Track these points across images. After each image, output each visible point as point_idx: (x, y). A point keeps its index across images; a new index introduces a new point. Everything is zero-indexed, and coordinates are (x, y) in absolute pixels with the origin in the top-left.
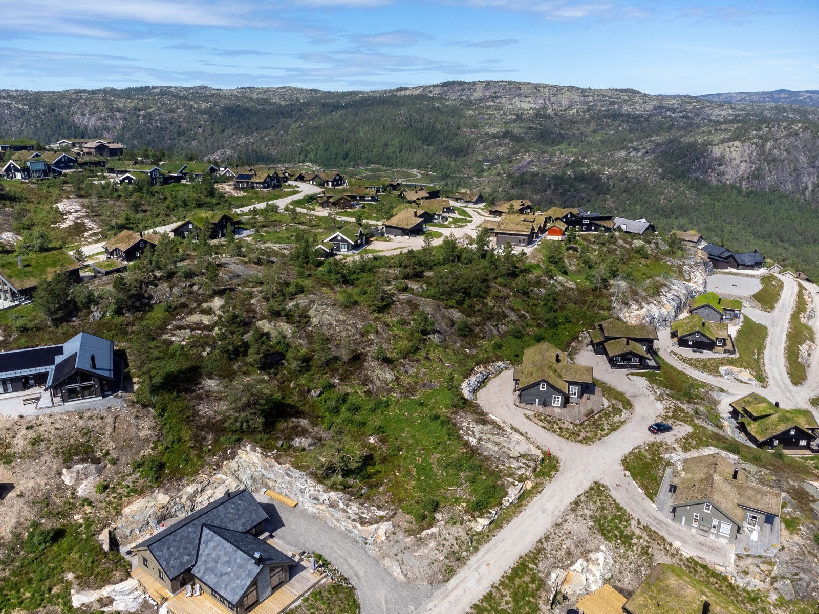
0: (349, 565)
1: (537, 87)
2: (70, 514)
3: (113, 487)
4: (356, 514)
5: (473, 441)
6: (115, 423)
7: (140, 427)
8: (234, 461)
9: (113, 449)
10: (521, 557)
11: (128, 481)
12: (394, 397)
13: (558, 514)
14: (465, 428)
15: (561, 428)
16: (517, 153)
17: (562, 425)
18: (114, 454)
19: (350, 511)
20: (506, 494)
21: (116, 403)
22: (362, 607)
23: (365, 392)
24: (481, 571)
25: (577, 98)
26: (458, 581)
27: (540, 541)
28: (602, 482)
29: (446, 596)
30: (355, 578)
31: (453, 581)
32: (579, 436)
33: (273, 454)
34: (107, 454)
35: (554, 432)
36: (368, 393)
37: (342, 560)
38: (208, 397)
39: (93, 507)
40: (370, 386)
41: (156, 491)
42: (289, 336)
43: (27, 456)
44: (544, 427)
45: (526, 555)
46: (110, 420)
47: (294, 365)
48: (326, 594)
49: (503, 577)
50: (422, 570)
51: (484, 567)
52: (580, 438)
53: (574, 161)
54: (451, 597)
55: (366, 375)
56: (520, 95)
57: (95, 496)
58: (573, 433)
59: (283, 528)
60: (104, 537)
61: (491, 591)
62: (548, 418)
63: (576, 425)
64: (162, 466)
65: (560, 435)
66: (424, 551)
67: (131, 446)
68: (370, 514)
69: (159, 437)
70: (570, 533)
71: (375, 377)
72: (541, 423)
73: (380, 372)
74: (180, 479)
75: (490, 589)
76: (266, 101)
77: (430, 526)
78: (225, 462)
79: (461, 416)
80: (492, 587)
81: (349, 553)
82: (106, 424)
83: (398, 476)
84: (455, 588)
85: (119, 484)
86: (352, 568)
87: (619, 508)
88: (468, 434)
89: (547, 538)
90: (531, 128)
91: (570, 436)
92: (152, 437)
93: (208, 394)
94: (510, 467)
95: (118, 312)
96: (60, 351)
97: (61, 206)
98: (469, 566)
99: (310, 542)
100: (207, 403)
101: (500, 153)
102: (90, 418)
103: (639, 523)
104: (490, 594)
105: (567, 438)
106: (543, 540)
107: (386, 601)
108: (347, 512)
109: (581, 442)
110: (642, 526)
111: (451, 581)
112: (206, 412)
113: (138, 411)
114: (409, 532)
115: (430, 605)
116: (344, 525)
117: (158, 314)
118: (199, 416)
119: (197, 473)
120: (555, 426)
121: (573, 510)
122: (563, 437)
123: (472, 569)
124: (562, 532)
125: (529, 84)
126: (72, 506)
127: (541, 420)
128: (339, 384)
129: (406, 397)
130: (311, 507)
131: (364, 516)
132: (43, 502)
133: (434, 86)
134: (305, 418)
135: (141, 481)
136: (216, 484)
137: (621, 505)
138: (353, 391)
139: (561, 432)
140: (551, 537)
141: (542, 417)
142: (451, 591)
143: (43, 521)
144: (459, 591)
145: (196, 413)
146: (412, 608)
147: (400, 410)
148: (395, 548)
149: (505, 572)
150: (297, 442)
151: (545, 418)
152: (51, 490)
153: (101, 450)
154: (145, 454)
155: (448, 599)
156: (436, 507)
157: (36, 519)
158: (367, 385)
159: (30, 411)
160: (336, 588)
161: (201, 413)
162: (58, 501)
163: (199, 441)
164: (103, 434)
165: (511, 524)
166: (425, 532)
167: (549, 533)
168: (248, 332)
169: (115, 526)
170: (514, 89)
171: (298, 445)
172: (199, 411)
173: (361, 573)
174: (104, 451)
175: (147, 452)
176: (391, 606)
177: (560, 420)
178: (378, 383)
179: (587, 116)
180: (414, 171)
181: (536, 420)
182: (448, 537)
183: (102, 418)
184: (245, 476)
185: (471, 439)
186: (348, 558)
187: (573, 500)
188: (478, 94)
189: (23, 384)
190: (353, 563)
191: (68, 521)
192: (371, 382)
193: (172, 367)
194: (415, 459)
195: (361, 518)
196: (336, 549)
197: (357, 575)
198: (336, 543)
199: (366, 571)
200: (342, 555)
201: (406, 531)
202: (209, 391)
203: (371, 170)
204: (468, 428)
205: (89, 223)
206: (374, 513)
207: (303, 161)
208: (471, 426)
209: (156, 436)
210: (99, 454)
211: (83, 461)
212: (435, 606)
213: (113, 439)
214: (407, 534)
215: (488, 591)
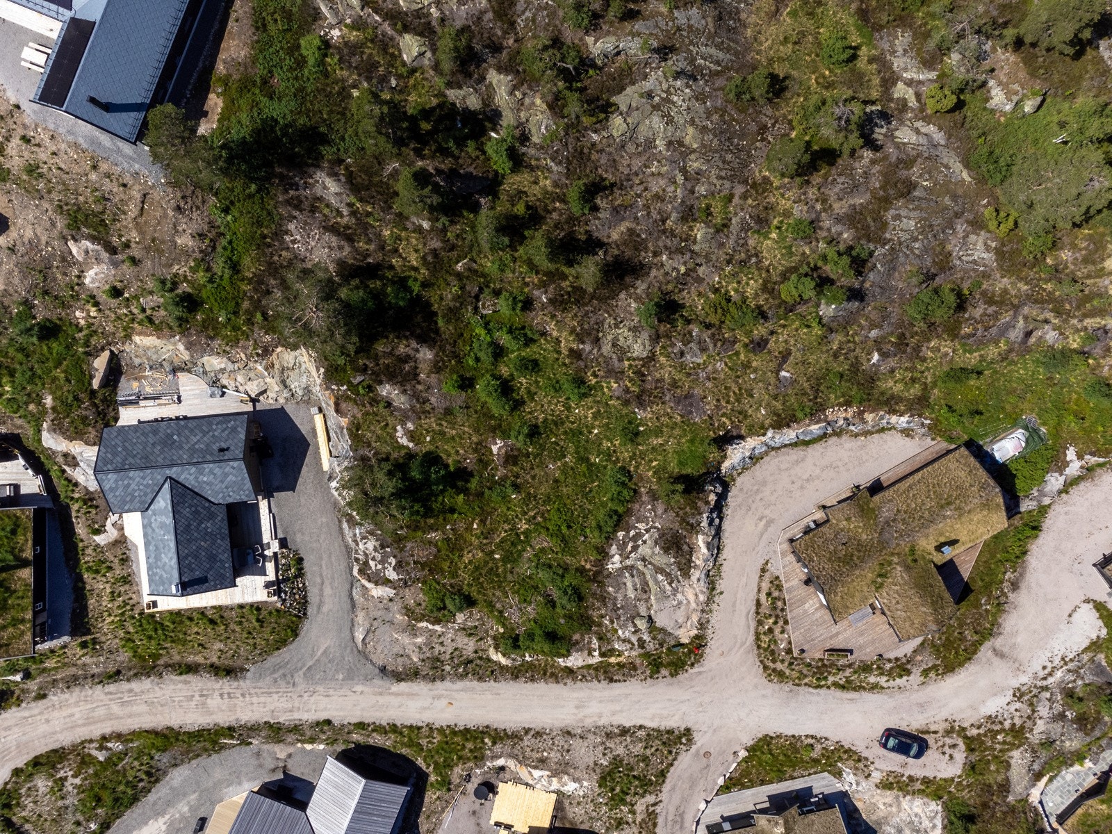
0: (321, 590)
2: (71, 306)
3: (128, 299)
4: (366, 554)
5: (615, 563)
6: (143, 202)
7: (180, 229)
8: (293, 354)
9: (136, 243)
10: (487, 727)
11: (148, 301)
12: (609, 388)
13: (588, 723)
14: (632, 533)
15: (771, 630)
17: (777, 630)
18: (136, 252)
19: (361, 546)
20: (568, 655)
21: (148, 169)
22: (298, 638)
23: (571, 350)
24: (436, 703)
26: (407, 690)
27: (527, 731)
28: (695, 735)
29: (381, 694)
30: (315, 609)
31: (403, 686)
32: (774, 661)
33: (339, 390)
34: (127, 245)
35: (760, 623)
36: (575, 354)
37: (319, 580)
38: (313, 209)
39: (100, 310)
40: (588, 347)
41: (177, 337)
42: (535, 139)
43: (24, 186)
44: (758, 604)
45: (496, 729)
46: (137, 195)
48: (264, 613)
49: (448, 726)
50: (386, 652)
51: (444, 702)
52: (772, 665)
54: (381, 700)
55: (600, 323)
57: (104, 297)
58: (773, 653)
59: (290, 493)
60: (100, 363)
61: (422, 727)
62: (779, 604)
63: (789, 651)
65: (757, 635)
66: (406, 639)
67: (161, 252)
68: (379, 567)
70: (568, 751)
71: (610, 338)
72: (763, 597)
73: (626, 333)
74: (212, 338)
75: (424, 725)
77: (437, 621)
78: (279, 349)
79: (654, 509)
80: (427, 725)
81: (333, 578)
82: (130, 198)
83: (472, 529)
84: (397, 694)
85: (136, 297)
86: (321, 595)
87: (663, 775)
88: (622, 547)
89: (538, 734)
91: (765, 650)
92: (194, 251)
93: (315, 205)
94: (616, 631)
98: (433, 687)
99: (303, 534)
100: (306, 223)
102: (108, 175)
103: (655, 804)
104: (419, 728)
105: (759, 647)
106: (532, 733)
107: (325, 652)
108: (357, 545)
109: (766, 668)
110: (651, 809)
111: (403, 684)
112: (294, 242)
113: (184, 197)
114: (408, 611)
115: (359, 688)
118: (283, 242)
119: (235, 342)
120: (771, 621)
121: (609, 735)
122: (758, 638)
123: (432, 693)
124: (562, 743)
126: (76, 297)
127: (769, 594)
128: (543, 307)
129: (626, 403)
131: (372, 563)
132: (41, 273)
134: (431, 348)
135: (163, 313)
136: (252, 375)
137: (668, 775)
138: (555, 334)
139: (765, 634)
140: (545, 737)
141: (776, 594)
142: (389, 694)
143: (36, 302)
144: (394, 701)
145: (280, 233)
146: (341, 676)
147: (595, 417)
148: (380, 613)
149: (456, 725)
150: (386, 390)
151: (778, 599)
152: (53, 255)
153: (120, 236)
154: (181, 272)
155: (379, 698)
156: (468, 606)
157: (28, 296)
158: (583, 343)
161: (287, 238)
162: (59, 276)
164: (125, 213)
165: (530, 685)
166: (424, 624)
167: (548, 731)
168: (460, 87)
169: (121, 349)
171: (384, 393)
172: (287, 232)
173: (325, 609)
174: (123, 239)
175: (180, 269)
176: (324, 660)
177: (786, 622)
178: (607, 349)
181: (765, 586)
182: (448, 642)
183: (125, 185)
184: (297, 384)
185: (617, 558)
186: (327, 582)
187: (627, 725)
190: (328, 591)
191: (68, 314)
192: (597, 341)
194: (521, 520)
195: (366, 563)
196: (323, 563)
197: (319, 607)
198: (330, 557)
199: (330, 610)
200: (324, 574)
201: (406, 608)
202: (320, 199)
204: (639, 535)
206: (385, 568)
208: (646, 536)
209: (201, 251)
210: (115, 240)
211: (93, 239)
212: (362, 693)
213: (138, 227)
214: (404, 611)
215: (420, 724)
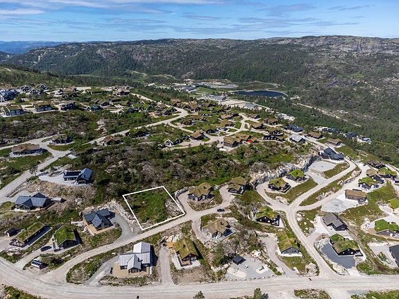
1: (354, 38)
2: (75, 208)
3: (84, 204)
5: (167, 206)
6: (87, 190)
7: (93, 192)
8: (110, 202)
10: (160, 232)
11: (87, 203)
13: (175, 225)
16: (330, 77)
20: (167, 219)
21: (89, 186)
24: (150, 233)
25: (377, 44)
26: (144, 234)
27: (166, 230)
28: (192, 221)
30: (123, 229)
33: (118, 202)
34: (85, 197)
35: (191, 207)
37: (122, 226)
38: (110, 187)
39: (80, 207)
41: (92, 206)
43: (70, 195)
44: (189, 205)
47: (133, 181)
48: (115, 231)
52: (196, 209)
53: (359, 83)
56: (344, 43)
57: (81, 205)
59: (114, 218)
60: (80, 213)
63: (197, 206)
64: (94, 201)
67: (90, 196)
69: (96, 195)
70: (174, 230)
74: (98, 204)
76: (214, 47)
77: (145, 223)
78: (108, 202)
80: (149, 236)
81: (125, 225)
83: (144, 211)
90: (341, 64)
92: (94, 194)
94: (172, 213)
95: (97, 163)
96: (80, 172)
97: (98, 123)
99: (117, 221)
101: (320, 77)
102: (83, 188)
103: (193, 231)
105: (193, 209)
107: (127, 234)
111: (142, 234)
112: (108, 190)
113: (93, 188)
116: (127, 219)
117: (106, 164)
119: (101, 203)
120: (193, 206)
121: (179, 225)
125: (351, 37)
126: (76, 206)
130: (122, 215)
132: (71, 204)
133: (298, 39)
135: (90, 203)
136: (105, 207)
137: (192, 226)
141: (191, 203)
142: (141, 236)
145: (106, 190)
146: (131, 237)
149: (154, 234)
152: (73, 202)
154: (92, 198)
155: (139, 237)
156: (148, 219)
157: (69, 207)
159: (72, 185)
160: (118, 230)
162: (73, 205)
163: (104, 196)
164: (85, 192)
166: (143, 224)
167: (169, 229)
169: (83, 211)
170: (341, 40)
177: (195, 204)
179: (375, 57)
180: (275, 85)
183: (85, 189)
184: (111, 206)
188: (321, 43)
189: (72, 179)
190: (124, 227)
193: (104, 178)
194: (151, 208)
196: (122, 223)
199: (126, 229)
202: (110, 185)
203: (254, 84)
205: (105, 129)
207: (224, 78)
210: (83, 197)
211: (80, 197)
212: (136, 237)
213: (86, 194)
